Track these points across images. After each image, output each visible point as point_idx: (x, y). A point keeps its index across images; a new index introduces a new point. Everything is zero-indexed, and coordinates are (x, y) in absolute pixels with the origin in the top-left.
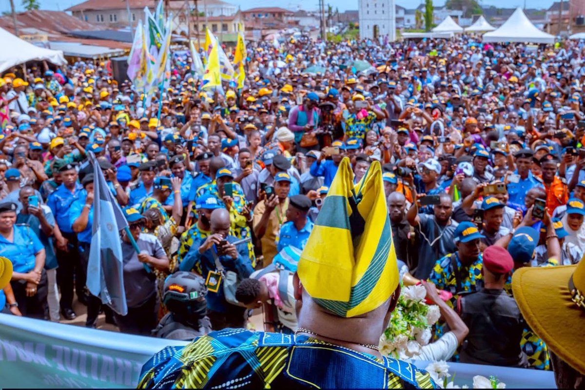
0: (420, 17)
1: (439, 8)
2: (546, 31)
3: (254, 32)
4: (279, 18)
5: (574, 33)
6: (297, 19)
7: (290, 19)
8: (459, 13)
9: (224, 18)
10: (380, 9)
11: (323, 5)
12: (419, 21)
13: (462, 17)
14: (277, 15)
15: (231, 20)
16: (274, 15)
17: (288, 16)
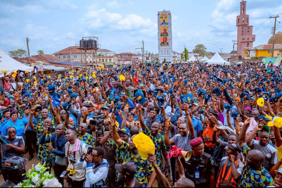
0: (183, 56)
1: (190, 53)
2: (229, 61)
3: (120, 62)
4: (130, 57)
5: (238, 62)
6: (137, 57)
7: (134, 57)
8: (198, 55)
9: (110, 57)
10: (166, 53)
11: (144, 51)
12: (182, 57)
13: (199, 56)
14: (130, 56)
15: (112, 57)
16: (129, 56)
17: (134, 56)
